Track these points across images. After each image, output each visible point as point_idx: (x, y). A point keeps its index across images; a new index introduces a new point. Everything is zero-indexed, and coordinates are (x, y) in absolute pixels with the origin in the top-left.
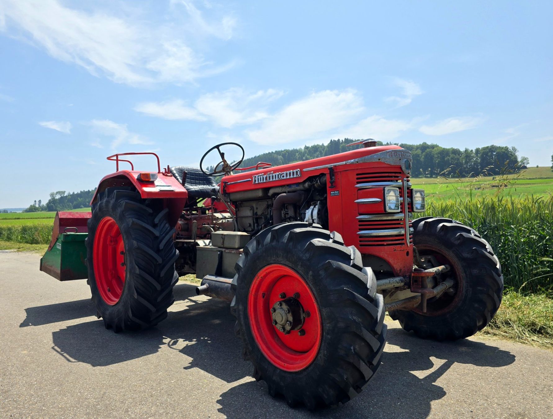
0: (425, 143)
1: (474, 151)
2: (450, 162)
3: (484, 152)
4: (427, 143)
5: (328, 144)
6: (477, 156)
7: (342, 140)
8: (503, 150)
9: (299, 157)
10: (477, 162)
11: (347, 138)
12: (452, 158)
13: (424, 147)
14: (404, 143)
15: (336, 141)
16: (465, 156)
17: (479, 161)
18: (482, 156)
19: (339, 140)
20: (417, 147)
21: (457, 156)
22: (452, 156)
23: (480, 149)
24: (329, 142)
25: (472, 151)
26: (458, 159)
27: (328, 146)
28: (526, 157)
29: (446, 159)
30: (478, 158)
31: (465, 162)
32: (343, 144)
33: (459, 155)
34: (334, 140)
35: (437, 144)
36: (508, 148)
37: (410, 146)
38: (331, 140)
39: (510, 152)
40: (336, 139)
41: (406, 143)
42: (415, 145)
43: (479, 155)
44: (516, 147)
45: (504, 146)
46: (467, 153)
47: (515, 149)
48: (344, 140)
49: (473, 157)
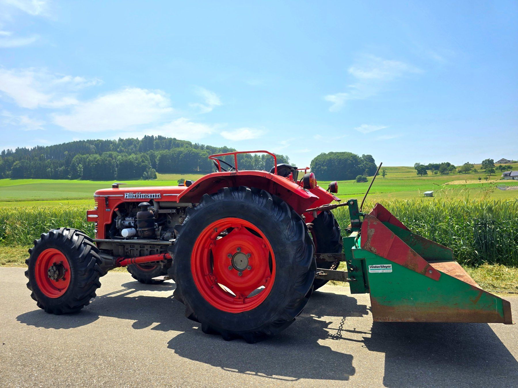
0: (225, 147)
1: (261, 157)
2: (244, 164)
3: (267, 158)
4: (227, 147)
5: (143, 139)
6: (263, 160)
7: (156, 137)
8: (280, 158)
9: (113, 148)
10: (263, 165)
11: (160, 136)
12: (246, 161)
13: (225, 150)
14: (209, 145)
15: (150, 137)
16: (255, 160)
17: (264, 164)
18: (267, 160)
19: (153, 136)
20: (220, 150)
21: (249, 160)
22: (246, 159)
23: (265, 155)
24: (143, 137)
25: (259, 156)
26: (250, 162)
27: (142, 141)
28: (294, 164)
29: (241, 161)
30: (264, 162)
31: (255, 165)
32: (157, 141)
33: (250, 158)
34: (148, 136)
35: (235, 149)
36: (283, 156)
37: (214, 148)
38: (145, 136)
39: (284, 159)
40: (151, 136)
41: (211, 145)
42: (218, 147)
43: (264, 160)
44: (288, 156)
45: (281, 154)
46: (256, 158)
47: (287, 157)
48: (157, 137)
49: (260, 161)
